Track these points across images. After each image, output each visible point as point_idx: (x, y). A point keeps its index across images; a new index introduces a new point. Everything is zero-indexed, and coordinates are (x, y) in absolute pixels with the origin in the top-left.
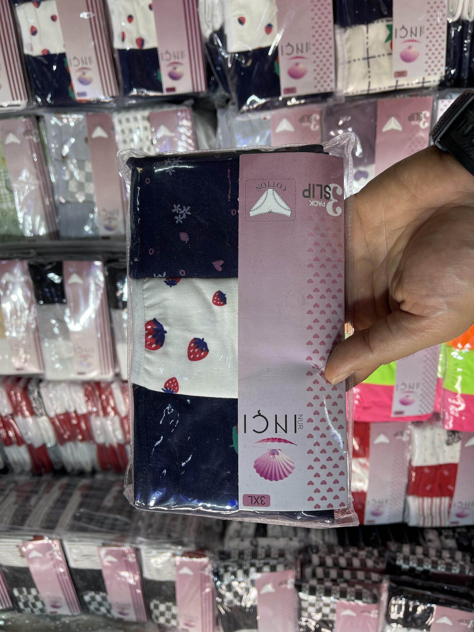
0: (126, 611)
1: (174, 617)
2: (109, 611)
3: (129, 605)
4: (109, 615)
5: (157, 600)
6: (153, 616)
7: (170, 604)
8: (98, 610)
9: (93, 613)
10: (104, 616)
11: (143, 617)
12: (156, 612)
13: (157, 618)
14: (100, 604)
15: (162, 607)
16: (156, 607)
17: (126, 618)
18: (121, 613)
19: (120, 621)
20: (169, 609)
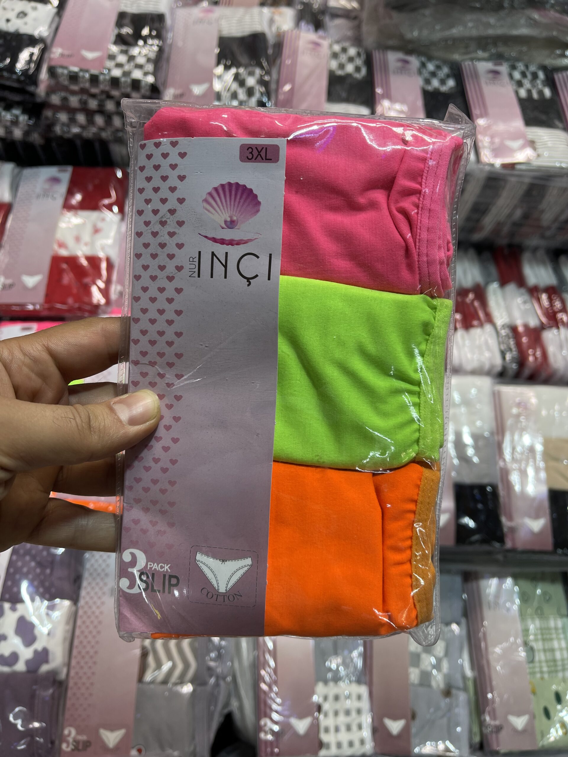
0: (399, 64)
1: (335, 55)
2: (423, 65)
3: (394, 72)
4: (423, 59)
5: (356, 79)
6: (363, 57)
7: (340, 73)
8: (438, 67)
9: (445, 62)
10: (430, 58)
11: (377, 56)
12: (359, 62)
13: (359, 54)
14: (434, 74)
15: (350, 68)
16: (358, 69)
17: (400, 55)
18: (406, 62)
19: (409, 52)
20: (342, 66)
